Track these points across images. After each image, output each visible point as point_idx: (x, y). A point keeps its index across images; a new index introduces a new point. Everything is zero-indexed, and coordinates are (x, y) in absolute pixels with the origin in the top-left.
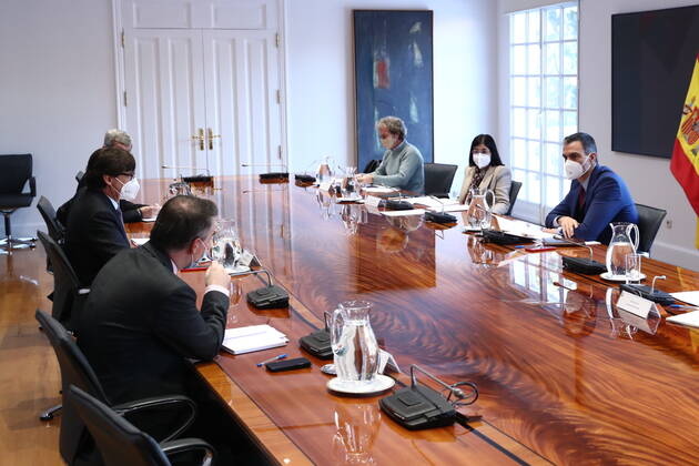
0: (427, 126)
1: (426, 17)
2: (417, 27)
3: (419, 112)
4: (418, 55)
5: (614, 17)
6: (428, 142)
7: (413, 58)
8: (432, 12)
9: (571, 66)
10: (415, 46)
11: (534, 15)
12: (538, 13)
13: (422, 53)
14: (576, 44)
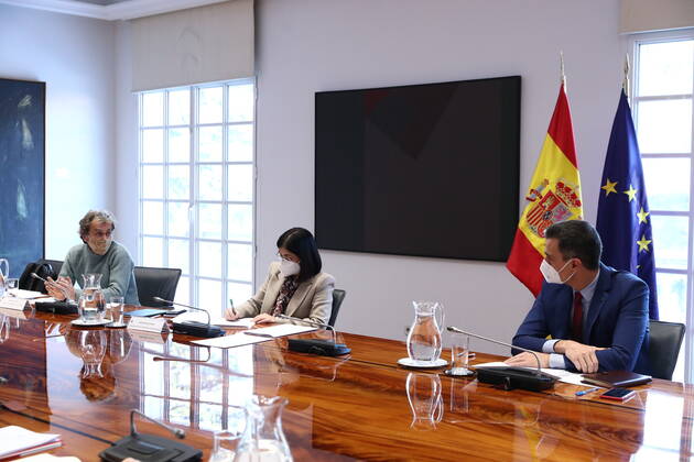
0: (37, 222)
1: (37, 90)
2: (27, 101)
3: (28, 205)
4: (27, 134)
6: (38, 244)
7: (22, 139)
8: (44, 84)
10: (24, 123)
11: (180, 96)
12: (188, 92)
13: (32, 132)
14: (251, 127)
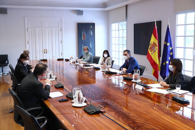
0: (94, 48)
1: (93, 25)
2: (91, 27)
3: (92, 45)
4: (92, 33)
5: (135, 25)
7: (91, 33)
8: (95, 23)
9: (125, 35)
10: (91, 31)
11: (117, 24)
14: (126, 30)
